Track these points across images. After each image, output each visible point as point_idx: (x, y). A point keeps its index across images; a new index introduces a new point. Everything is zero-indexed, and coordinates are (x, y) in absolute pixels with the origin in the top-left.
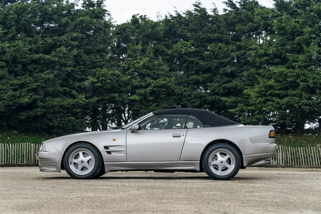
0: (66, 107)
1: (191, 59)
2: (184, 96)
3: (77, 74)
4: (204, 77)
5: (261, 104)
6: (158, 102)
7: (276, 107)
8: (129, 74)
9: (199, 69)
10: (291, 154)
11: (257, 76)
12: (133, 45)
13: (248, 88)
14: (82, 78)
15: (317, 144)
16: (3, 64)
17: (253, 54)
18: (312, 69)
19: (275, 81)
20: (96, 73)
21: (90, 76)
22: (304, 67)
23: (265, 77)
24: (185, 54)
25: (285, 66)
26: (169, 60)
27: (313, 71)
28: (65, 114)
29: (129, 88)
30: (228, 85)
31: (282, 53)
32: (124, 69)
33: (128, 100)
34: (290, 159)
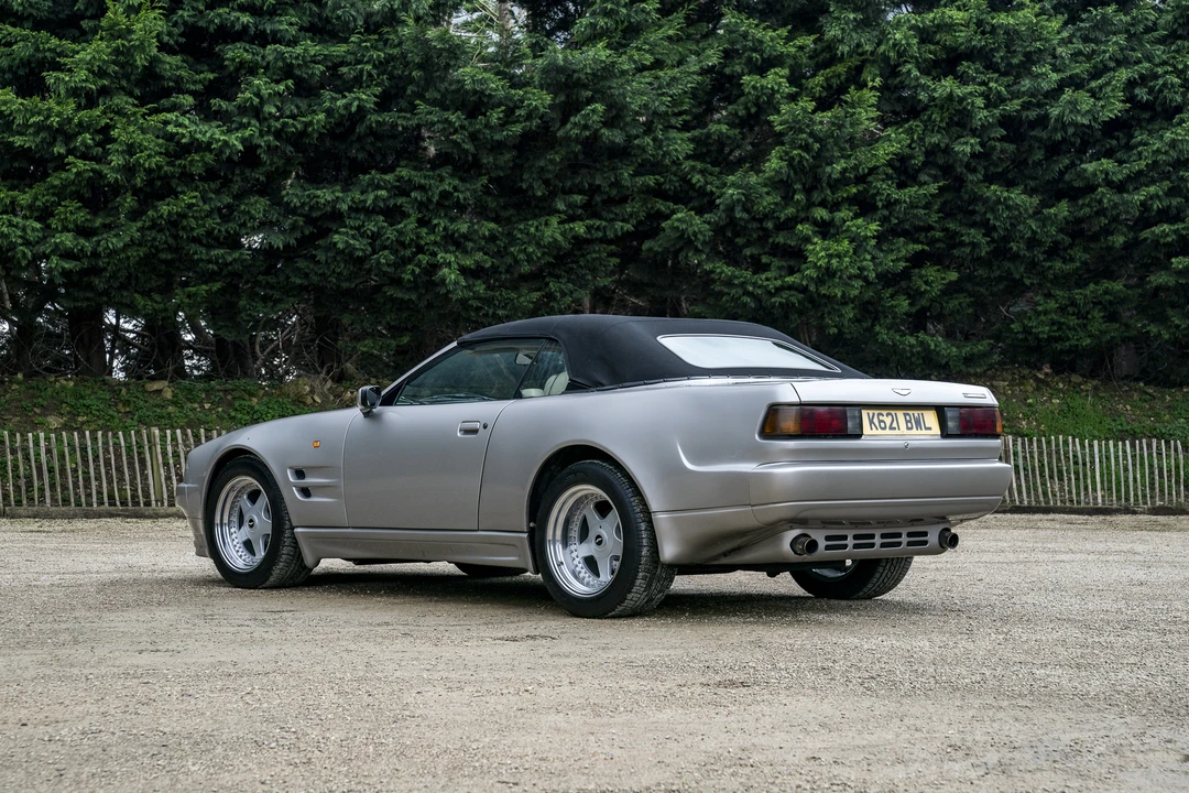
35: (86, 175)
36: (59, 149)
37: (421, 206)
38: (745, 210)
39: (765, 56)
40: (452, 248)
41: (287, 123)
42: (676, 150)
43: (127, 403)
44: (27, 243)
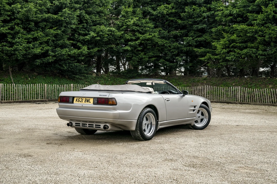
0: (72, 56)
1: (171, 19)
2: (165, 47)
3: (81, 30)
4: (181, 33)
5: (225, 54)
6: (146, 52)
7: (237, 57)
8: (122, 30)
9: (177, 26)
10: (248, 93)
11: (223, 32)
12: (126, 8)
13: (215, 41)
14: (85, 33)
15: (269, 85)
16: (18, 21)
17: (220, 15)
18: (269, 26)
19: (236, 36)
20: (96, 29)
21: (91, 32)
22: (261, 24)
23: (229, 32)
24: (167, 14)
25: (245, 24)
26: (154, 19)
27: (269, 28)
28: (72, 61)
29: (123, 40)
30: (199, 39)
31: (243, 14)
32: (119, 26)
33: (122, 50)
34: (246, 97)
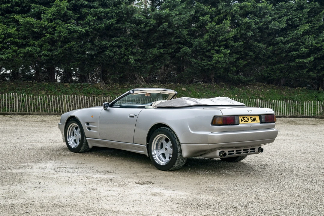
19: (15, 30)
25: (25, 15)
31: (23, 3)
34: (21, 106)
35: (50, 38)
36: (44, 32)
37: (126, 45)
38: (200, 47)
39: (205, 12)
40: (133, 55)
41: (95, 26)
42: (184, 33)
43: (59, 88)
44: (37, 53)
